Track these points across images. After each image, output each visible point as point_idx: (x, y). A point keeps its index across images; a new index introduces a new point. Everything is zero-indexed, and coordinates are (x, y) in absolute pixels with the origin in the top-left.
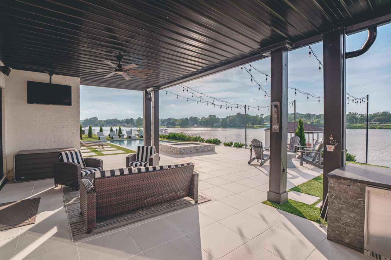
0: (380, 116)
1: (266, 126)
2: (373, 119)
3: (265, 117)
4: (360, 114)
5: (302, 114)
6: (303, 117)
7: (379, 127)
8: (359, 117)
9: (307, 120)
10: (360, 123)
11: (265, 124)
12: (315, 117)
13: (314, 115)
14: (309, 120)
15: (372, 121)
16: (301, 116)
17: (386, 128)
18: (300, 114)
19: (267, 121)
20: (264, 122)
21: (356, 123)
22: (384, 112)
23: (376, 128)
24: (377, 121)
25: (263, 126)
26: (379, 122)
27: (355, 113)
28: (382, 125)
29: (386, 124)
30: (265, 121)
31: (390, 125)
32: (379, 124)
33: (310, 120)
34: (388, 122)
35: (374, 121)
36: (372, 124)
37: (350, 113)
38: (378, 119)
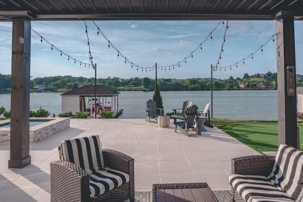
0: (134, 80)
1: (37, 90)
2: (130, 83)
3: (34, 80)
4: (121, 79)
5: (74, 77)
6: (76, 80)
7: (134, 89)
8: (121, 81)
9: (80, 83)
10: (121, 86)
11: (35, 87)
12: (87, 81)
13: (86, 79)
14: (81, 84)
15: (129, 84)
16: (75, 79)
17: (138, 90)
18: (72, 77)
19: (37, 84)
20: (34, 86)
21: (119, 86)
22: (136, 78)
23: (132, 91)
24: (132, 85)
25: (32, 90)
26: (134, 86)
27: (118, 78)
28: (135, 88)
29: (138, 87)
30: (34, 84)
31: (140, 88)
32: (134, 87)
33: (83, 83)
34: (139, 85)
35: (131, 85)
36: (130, 87)
37: (115, 77)
38: (133, 83)
